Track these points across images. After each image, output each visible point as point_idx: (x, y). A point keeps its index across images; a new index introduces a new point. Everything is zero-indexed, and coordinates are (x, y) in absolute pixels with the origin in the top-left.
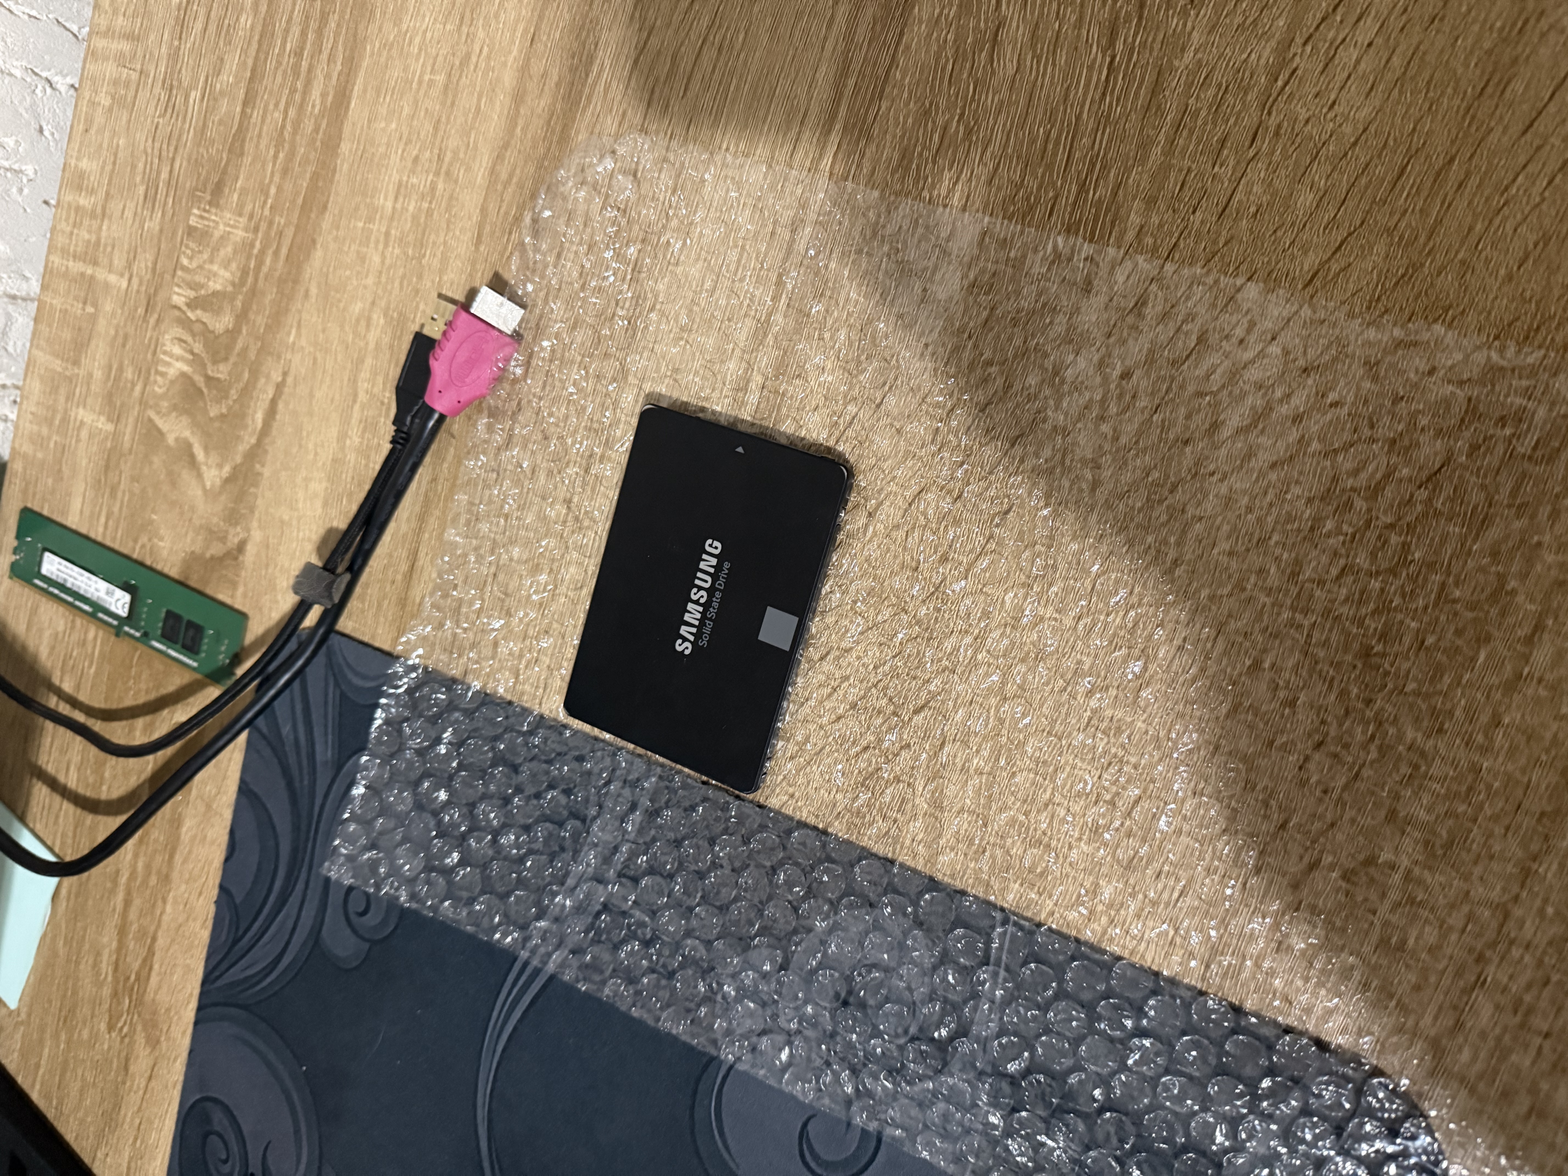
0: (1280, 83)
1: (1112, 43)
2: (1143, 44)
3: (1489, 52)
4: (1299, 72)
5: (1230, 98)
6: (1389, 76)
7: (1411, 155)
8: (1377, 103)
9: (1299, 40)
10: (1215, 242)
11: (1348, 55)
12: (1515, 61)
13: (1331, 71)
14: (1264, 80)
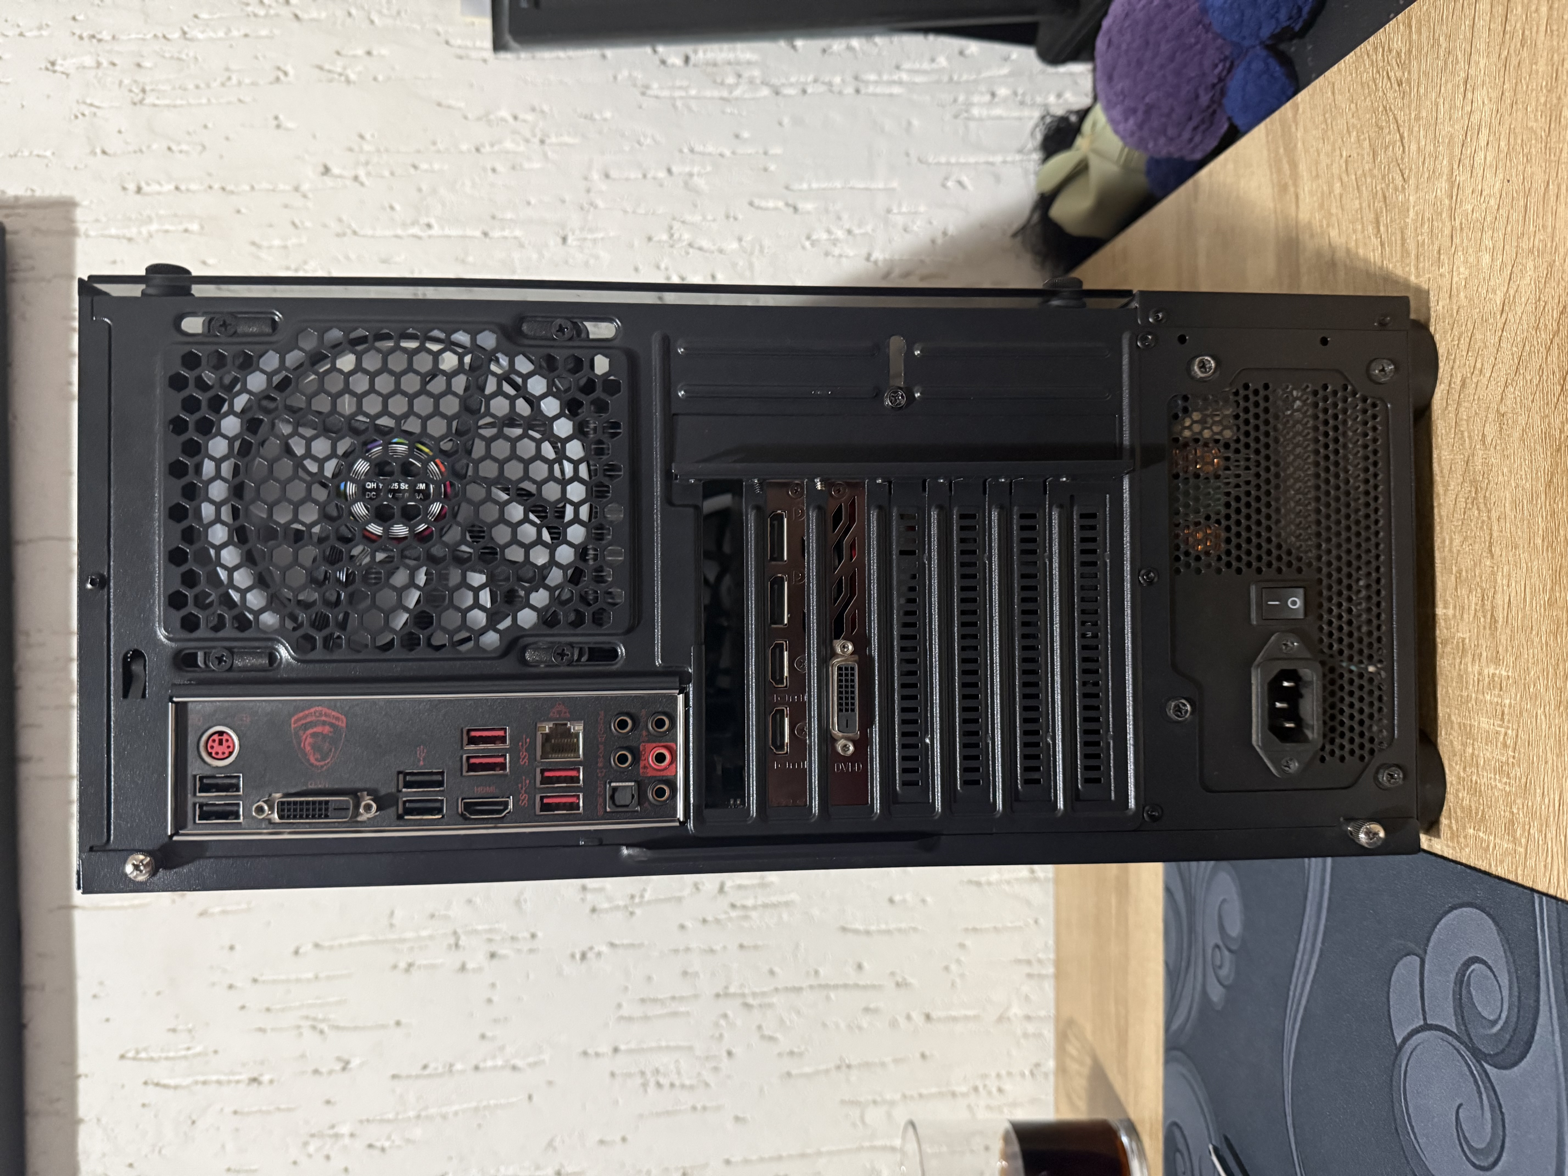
0: (1454, 198)
1: (1379, 230)
2: (1391, 221)
3: (1545, 104)
4: (1461, 185)
5: (1435, 223)
6: (1502, 156)
7: (1527, 196)
8: (1501, 176)
9: (1455, 167)
10: (1452, 316)
11: (1479, 158)
12: (1559, 98)
13: (1474, 174)
14: (1447, 202)
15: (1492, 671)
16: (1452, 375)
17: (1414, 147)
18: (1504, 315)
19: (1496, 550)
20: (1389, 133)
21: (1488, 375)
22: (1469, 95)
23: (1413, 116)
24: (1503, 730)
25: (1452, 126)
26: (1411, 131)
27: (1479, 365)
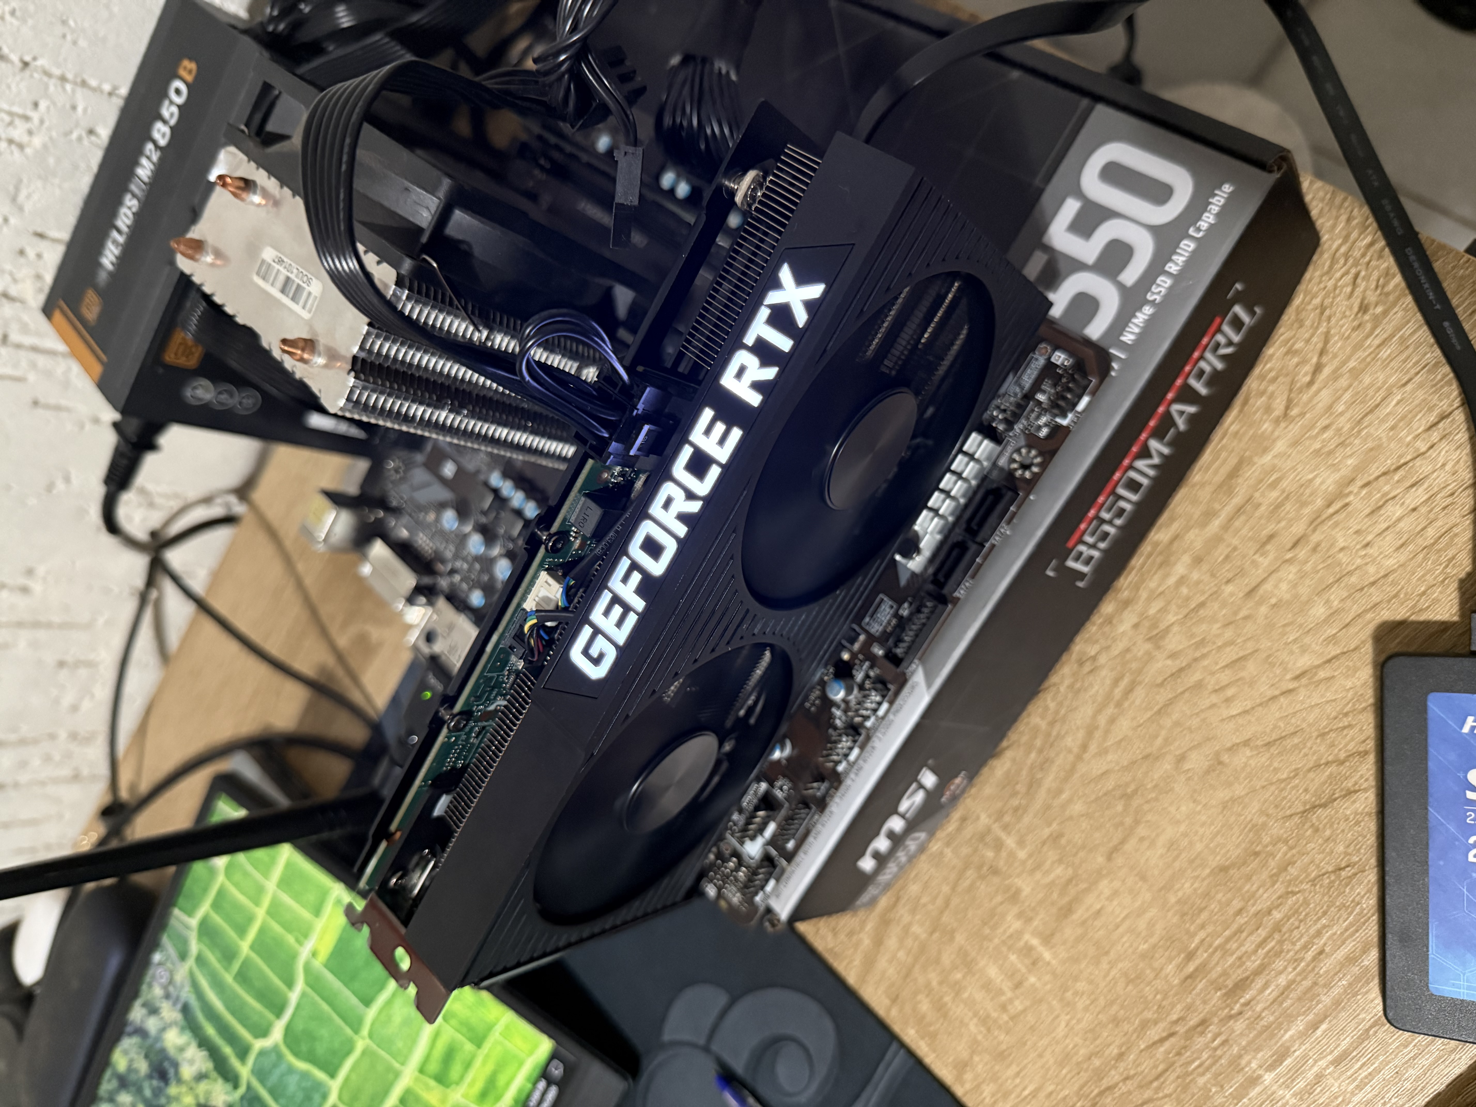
0: (1331, 510)
4: (1350, 509)
5: (1288, 506)
6: (1421, 542)
8: (1403, 558)
10: (1235, 613)
11: (1394, 511)
13: (1375, 518)
14: (1319, 502)
15: (1035, 942)
16: (1189, 666)
17: (1325, 396)
18: (1295, 684)
19: (1119, 860)
20: (1308, 341)
21: (1234, 712)
22: (1435, 436)
23: (1352, 364)
24: (1009, 994)
25: (1390, 439)
26: (1335, 376)
27: (1230, 692)
